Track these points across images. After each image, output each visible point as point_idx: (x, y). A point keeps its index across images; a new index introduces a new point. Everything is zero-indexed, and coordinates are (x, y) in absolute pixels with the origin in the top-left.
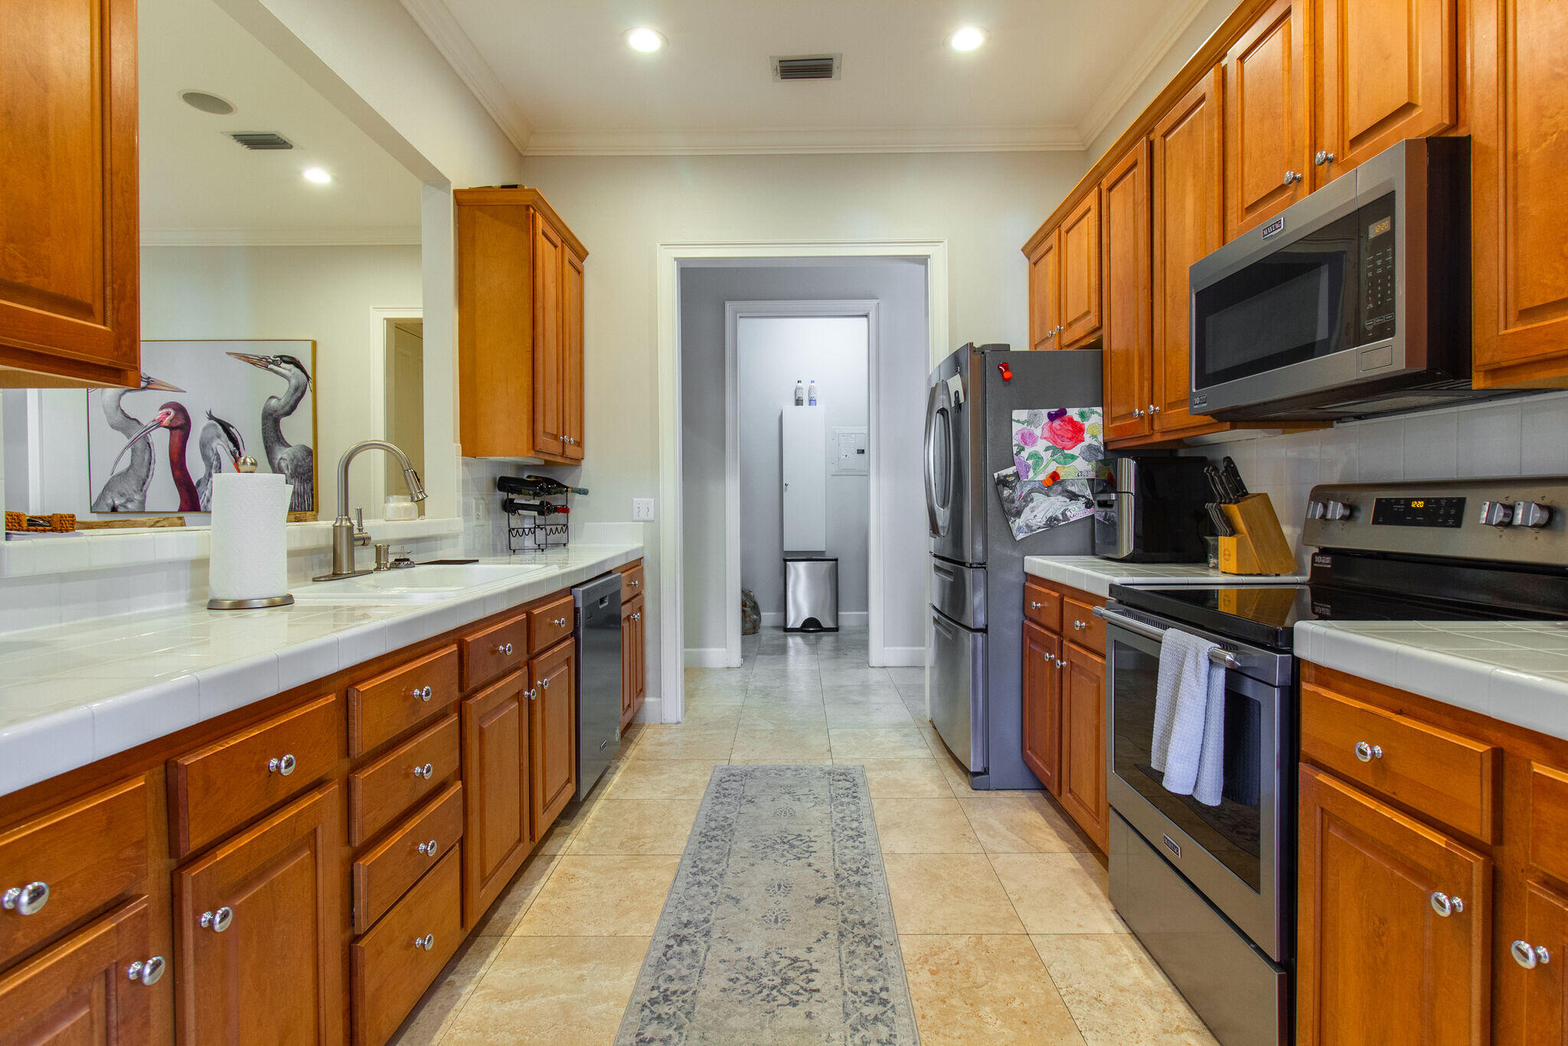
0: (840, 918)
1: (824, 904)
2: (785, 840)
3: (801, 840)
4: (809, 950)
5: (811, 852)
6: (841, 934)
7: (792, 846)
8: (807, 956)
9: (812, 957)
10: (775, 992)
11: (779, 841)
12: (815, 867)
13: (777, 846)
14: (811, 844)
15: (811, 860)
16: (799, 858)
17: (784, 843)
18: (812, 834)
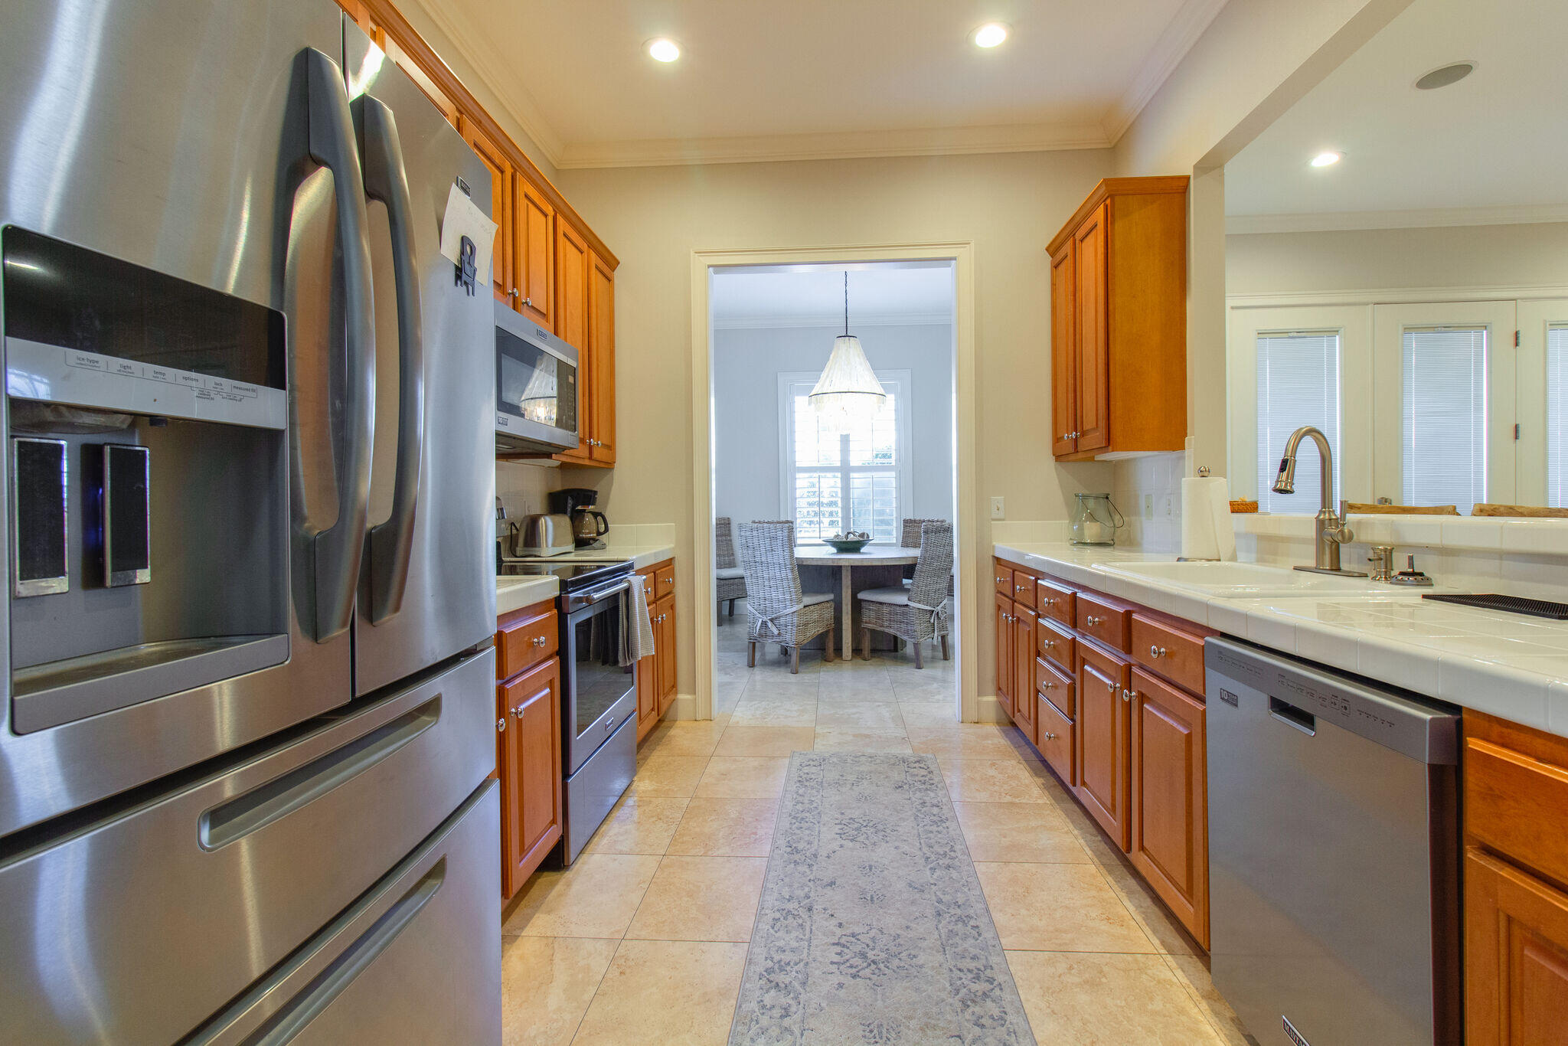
0: (814, 868)
1: (826, 880)
2: (873, 967)
3: (851, 967)
4: (842, 846)
5: (837, 944)
6: (815, 856)
7: (864, 956)
8: (843, 842)
9: (841, 841)
10: (865, 824)
11: (881, 966)
12: (834, 922)
13: (883, 955)
14: (837, 959)
15: (839, 932)
16: (853, 935)
17: (874, 962)
18: (835, 979)
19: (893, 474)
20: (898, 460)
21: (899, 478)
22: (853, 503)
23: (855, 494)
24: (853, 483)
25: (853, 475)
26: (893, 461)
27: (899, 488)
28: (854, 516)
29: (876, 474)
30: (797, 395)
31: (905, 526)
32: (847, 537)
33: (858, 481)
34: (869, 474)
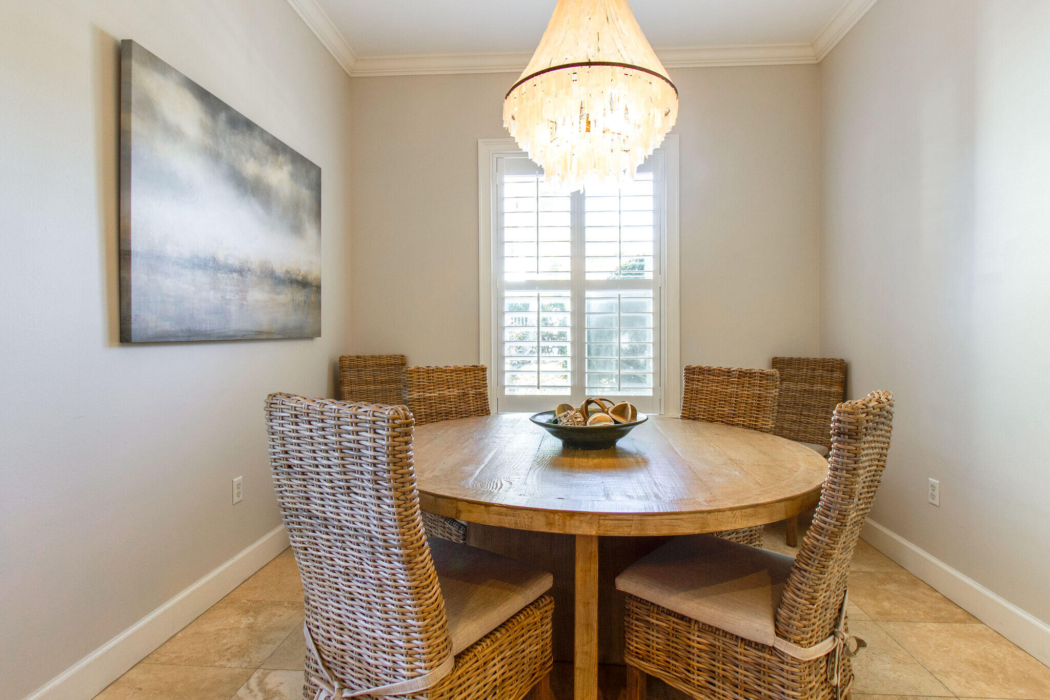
19: (650, 293)
20: (659, 271)
21: (659, 300)
22: (589, 337)
23: (591, 321)
24: (589, 306)
25: (588, 294)
26: (649, 276)
27: (659, 315)
28: (589, 353)
29: (624, 293)
30: (509, 173)
31: (688, 380)
32: (586, 413)
33: (595, 302)
34: (614, 293)
